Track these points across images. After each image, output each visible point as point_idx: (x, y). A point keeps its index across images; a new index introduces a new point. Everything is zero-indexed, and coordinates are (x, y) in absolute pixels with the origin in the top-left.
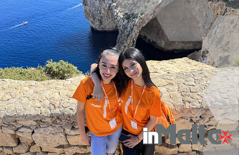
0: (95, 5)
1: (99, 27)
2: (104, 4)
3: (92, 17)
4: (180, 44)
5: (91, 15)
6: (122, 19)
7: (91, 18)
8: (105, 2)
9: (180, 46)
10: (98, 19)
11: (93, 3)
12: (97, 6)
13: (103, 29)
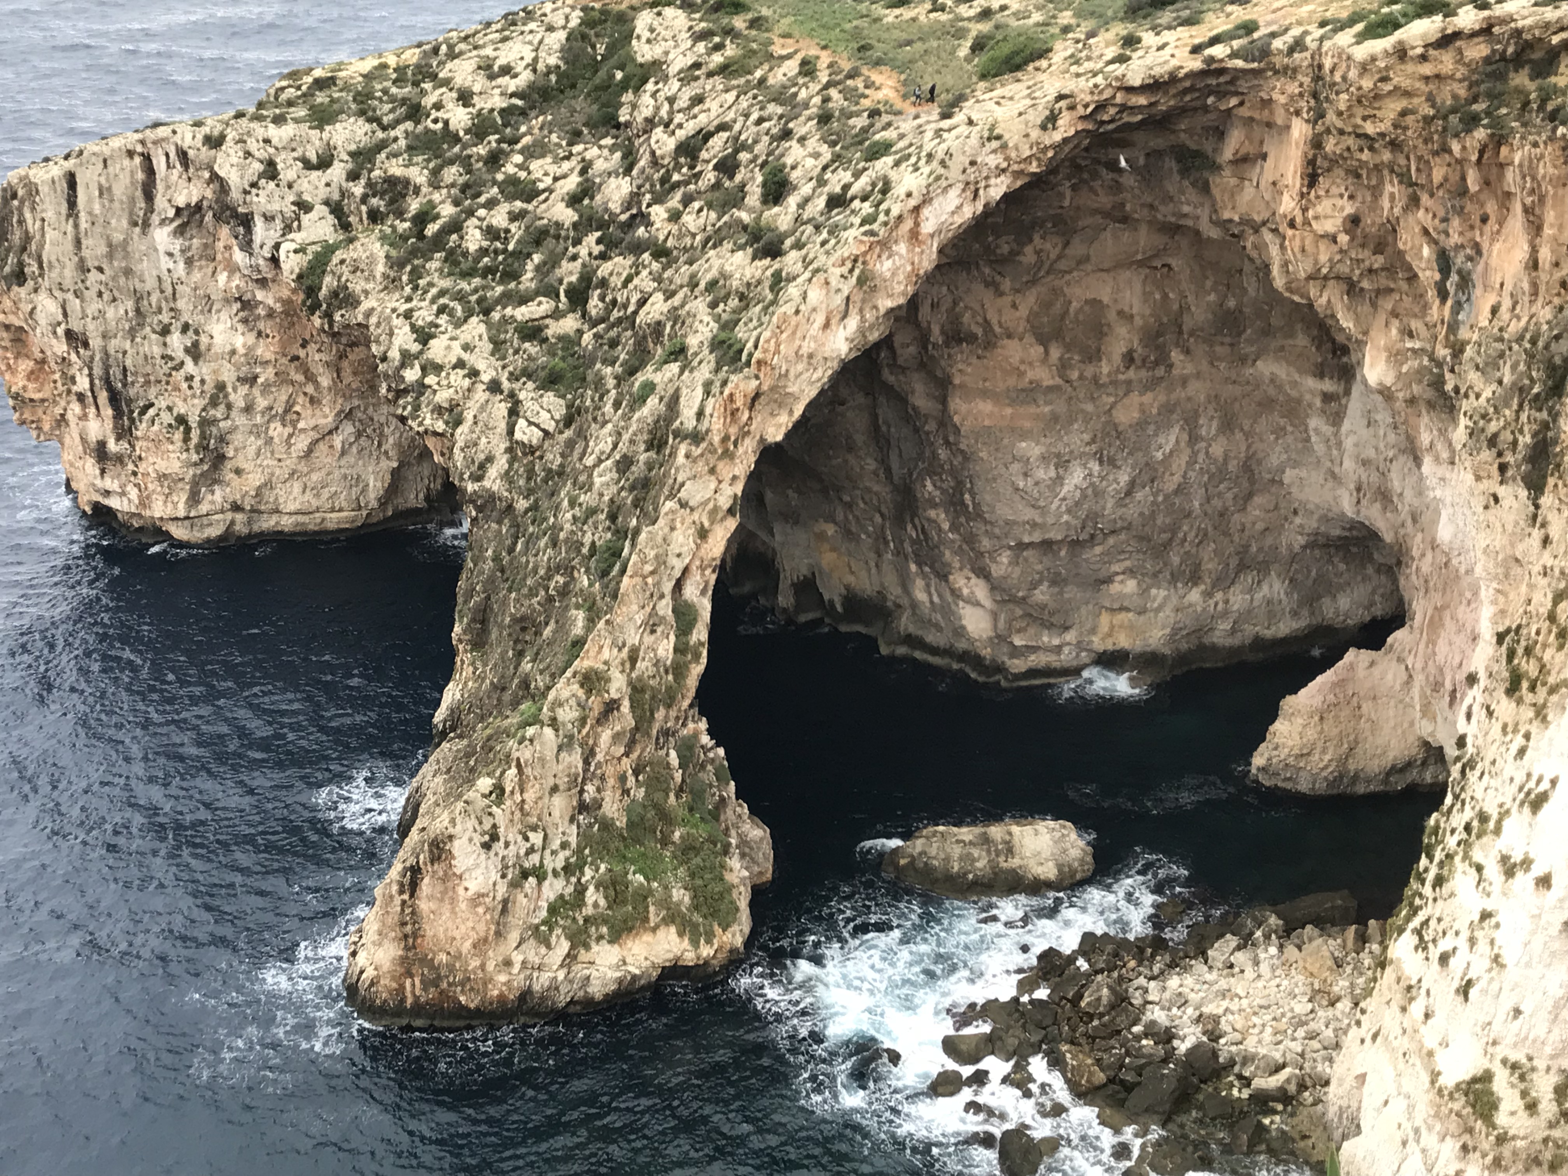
0: (128, 272)
1: (194, 499)
2: (239, 256)
3: (103, 396)
4: (1159, 594)
5: (82, 384)
6: (494, 387)
7: (84, 417)
8: (249, 230)
9: (1167, 616)
10: (182, 420)
11: (110, 256)
12: (150, 283)
13: (240, 528)
